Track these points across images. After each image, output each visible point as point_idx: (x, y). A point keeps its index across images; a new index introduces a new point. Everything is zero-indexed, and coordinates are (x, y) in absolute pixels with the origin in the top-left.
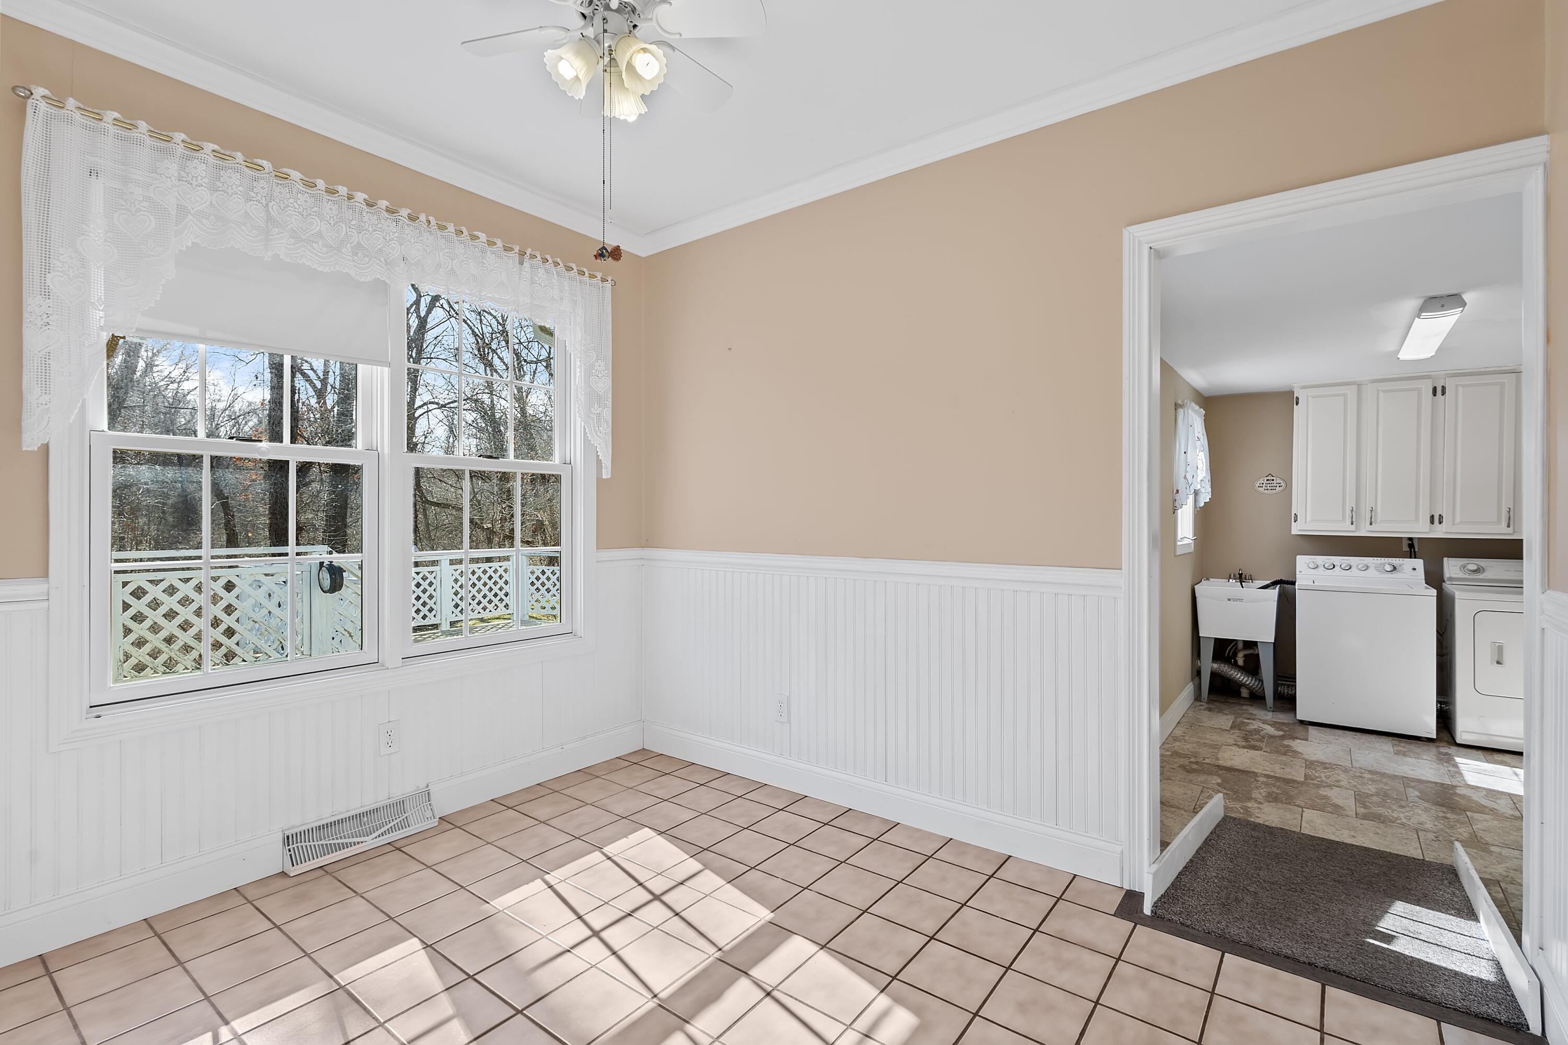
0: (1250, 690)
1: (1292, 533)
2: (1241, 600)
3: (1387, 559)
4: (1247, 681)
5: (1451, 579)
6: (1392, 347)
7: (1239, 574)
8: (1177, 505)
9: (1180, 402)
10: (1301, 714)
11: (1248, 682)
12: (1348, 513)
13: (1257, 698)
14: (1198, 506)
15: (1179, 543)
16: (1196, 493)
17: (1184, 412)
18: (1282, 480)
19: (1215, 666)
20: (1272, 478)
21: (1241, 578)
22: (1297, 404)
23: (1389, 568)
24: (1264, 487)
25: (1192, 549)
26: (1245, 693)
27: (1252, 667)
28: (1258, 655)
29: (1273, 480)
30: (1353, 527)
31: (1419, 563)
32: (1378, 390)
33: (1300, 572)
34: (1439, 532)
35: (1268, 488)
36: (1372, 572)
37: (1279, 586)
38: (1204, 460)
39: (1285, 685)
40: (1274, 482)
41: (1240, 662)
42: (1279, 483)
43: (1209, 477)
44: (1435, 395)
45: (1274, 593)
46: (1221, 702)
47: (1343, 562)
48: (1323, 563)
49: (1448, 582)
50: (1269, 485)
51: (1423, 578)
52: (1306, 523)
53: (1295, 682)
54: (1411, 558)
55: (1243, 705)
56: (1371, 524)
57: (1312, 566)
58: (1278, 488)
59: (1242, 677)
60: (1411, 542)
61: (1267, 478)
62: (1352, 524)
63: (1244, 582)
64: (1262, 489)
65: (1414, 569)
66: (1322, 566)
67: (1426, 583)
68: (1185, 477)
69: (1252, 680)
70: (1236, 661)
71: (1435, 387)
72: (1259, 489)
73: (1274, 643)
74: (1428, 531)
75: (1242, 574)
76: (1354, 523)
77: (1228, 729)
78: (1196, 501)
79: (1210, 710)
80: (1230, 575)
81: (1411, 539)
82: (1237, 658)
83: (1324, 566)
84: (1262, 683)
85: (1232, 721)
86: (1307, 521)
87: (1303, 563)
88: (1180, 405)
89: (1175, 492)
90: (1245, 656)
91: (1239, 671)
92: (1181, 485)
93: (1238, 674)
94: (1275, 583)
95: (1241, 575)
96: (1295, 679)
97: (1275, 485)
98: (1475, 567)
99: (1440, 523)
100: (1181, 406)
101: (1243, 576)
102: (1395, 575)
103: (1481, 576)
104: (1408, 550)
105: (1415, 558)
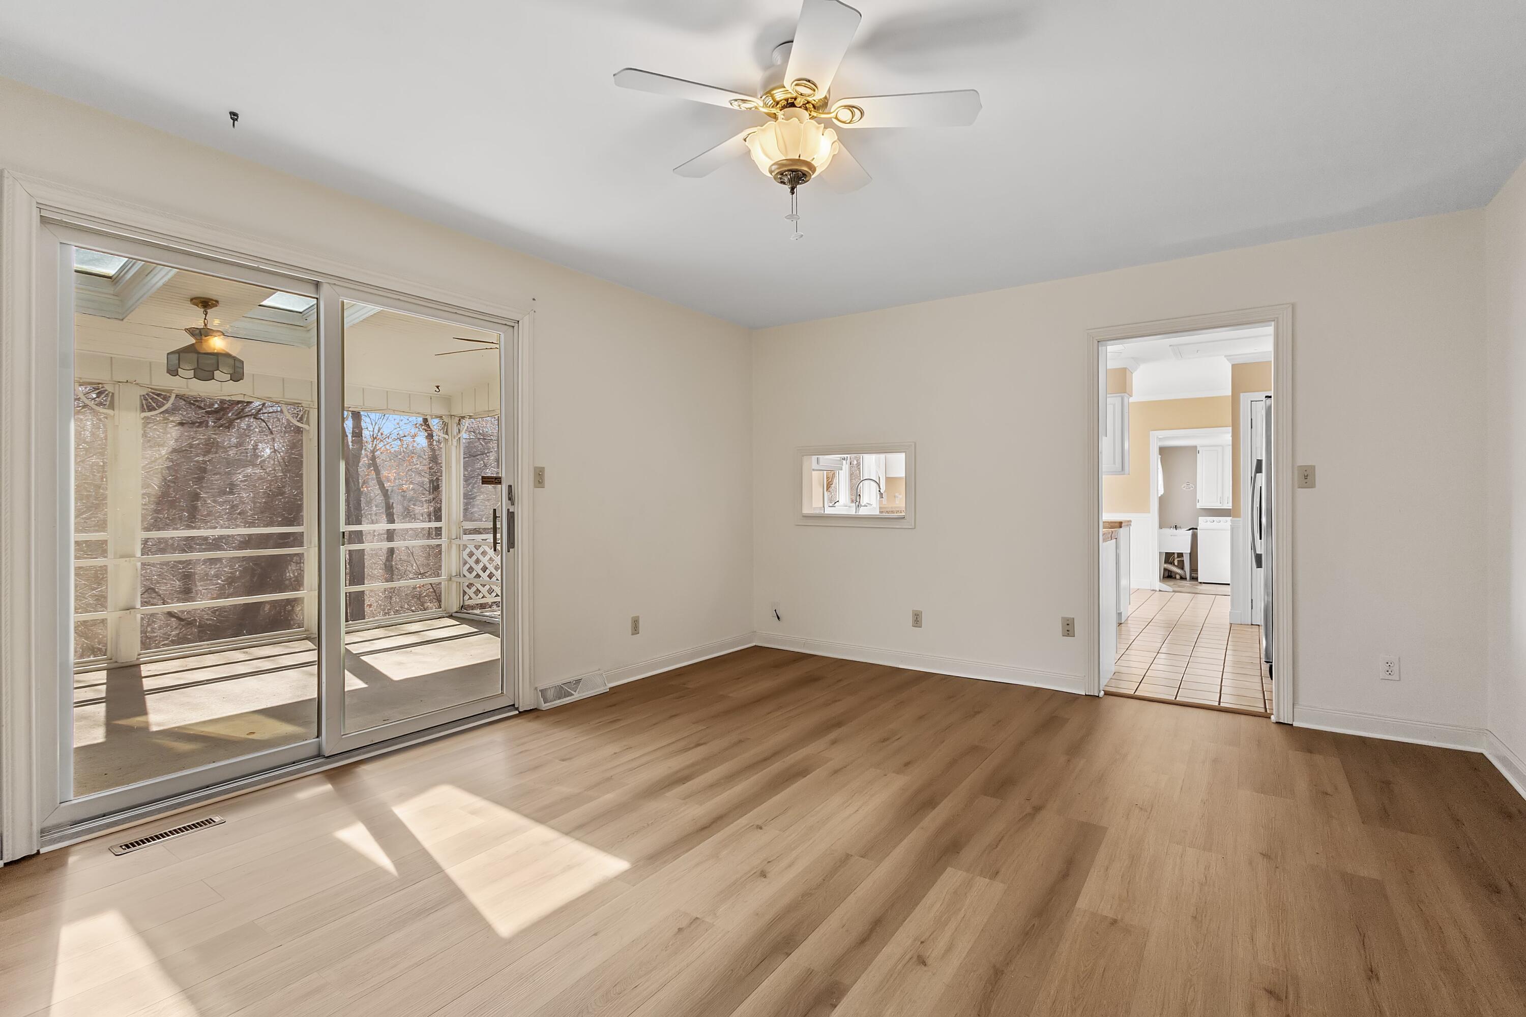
0: (1180, 575)
2: (1176, 536)
10: (1199, 581)
11: (1179, 572)
13: (1183, 578)
18: (1193, 484)
19: (1165, 565)
20: (1189, 484)
21: (1177, 527)
22: (1198, 453)
26: (1178, 577)
27: (1181, 565)
28: (1183, 561)
33: (1200, 524)
39: (1194, 569)
40: (1190, 486)
41: (1176, 564)
45: (1189, 533)
46: (1168, 580)
47: (1214, 519)
48: (1209, 520)
50: (1187, 488)
53: (1197, 574)
55: (1177, 581)
58: (1191, 489)
59: (1177, 569)
61: (1187, 484)
62: (1215, 504)
63: (1177, 529)
64: (1184, 489)
66: (1209, 522)
69: (1180, 570)
70: (1174, 563)
73: (1190, 553)
75: (1177, 525)
77: (1171, 591)
78: (1158, 494)
79: (1164, 584)
80: (1173, 526)
82: (1175, 561)
84: (1185, 573)
85: (1173, 588)
86: (1203, 502)
87: (1201, 520)
90: (1178, 561)
91: (1175, 566)
94: (1190, 529)
96: (1197, 570)
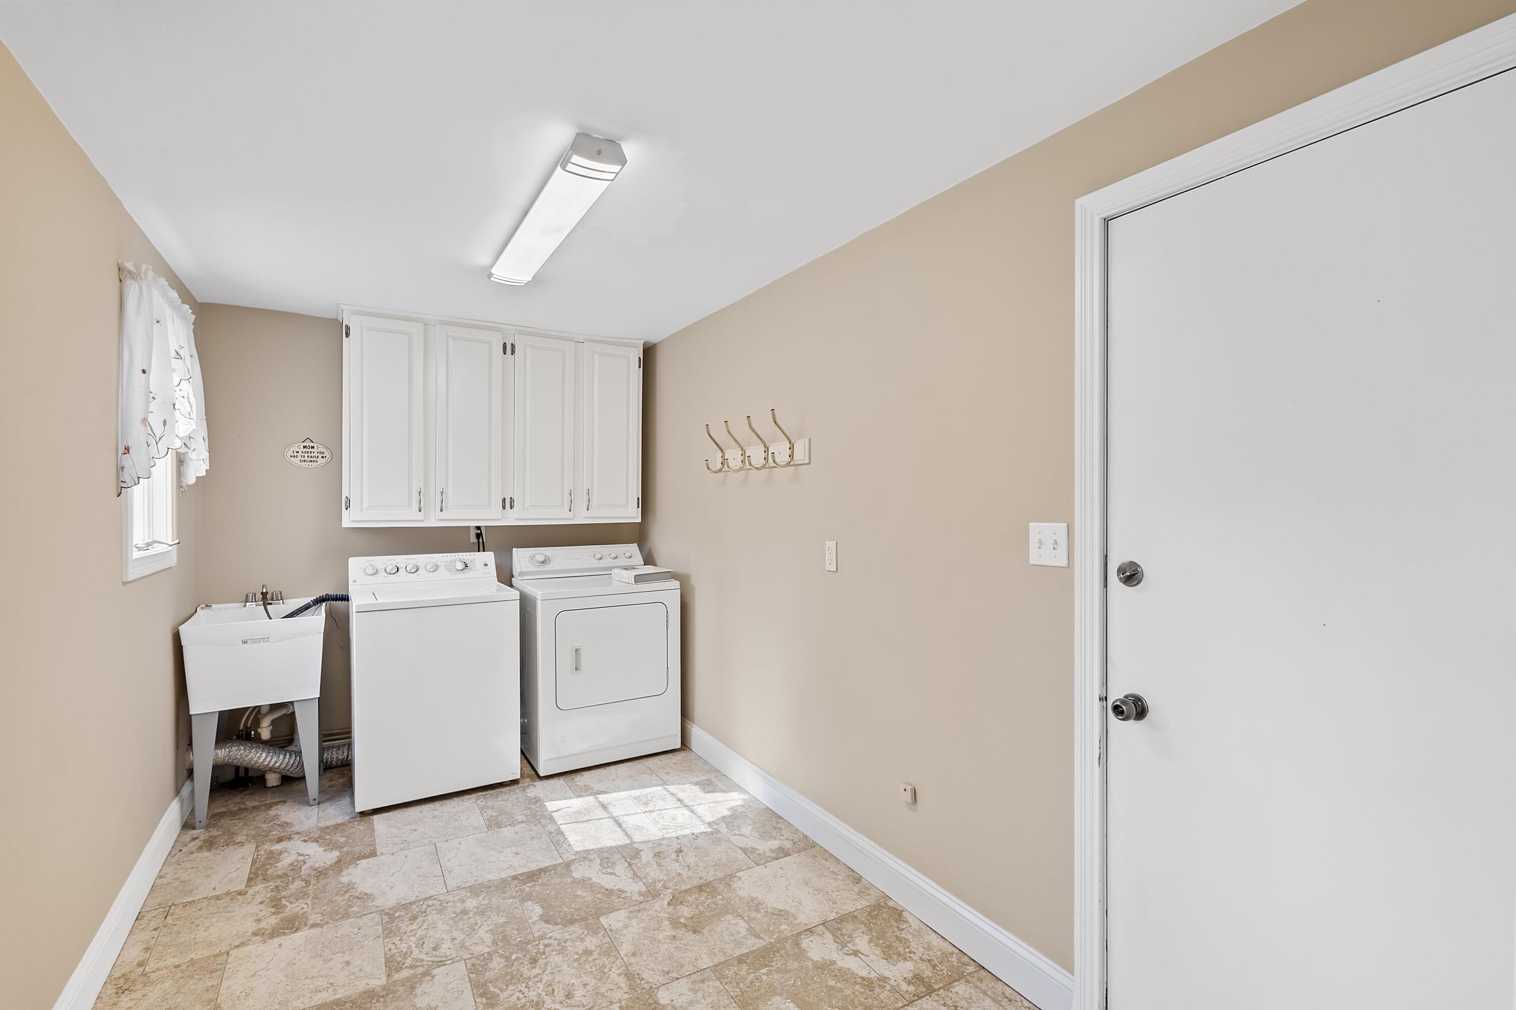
0: (280, 773)
1: (343, 526)
2: (265, 639)
3: (457, 554)
4: (276, 763)
5: (522, 574)
6: (483, 259)
7: (262, 593)
8: (126, 476)
9: (129, 265)
10: (362, 798)
11: (278, 764)
12: (415, 496)
14: (184, 484)
15: (136, 554)
16: (181, 461)
17: (141, 289)
18: (327, 448)
19: (222, 753)
20: (311, 444)
21: (266, 599)
22: (347, 335)
23: (460, 566)
24: (299, 458)
25: (173, 561)
26: (272, 780)
29: (313, 447)
30: (420, 516)
31: (489, 557)
32: (447, 336)
33: (355, 581)
34: (511, 519)
35: (306, 458)
36: (442, 573)
37: (324, 604)
38: (192, 399)
39: (333, 747)
40: (315, 450)
41: (265, 734)
42: (321, 453)
43: (204, 432)
44: (505, 354)
45: (317, 620)
46: (233, 814)
47: (408, 562)
48: (384, 567)
49: (519, 578)
50: (306, 455)
51: (496, 575)
52: (362, 510)
54: (479, 551)
55: (270, 806)
56: (441, 510)
57: (370, 571)
58: (320, 460)
59: (268, 759)
60: (479, 531)
61: (305, 444)
62: (420, 511)
63: (271, 604)
64: (297, 460)
65: (486, 565)
66: (383, 570)
67: (498, 581)
68: (145, 421)
69: (284, 758)
71: (505, 343)
72: (292, 459)
73: (319, 699)
74: (500, 517)
75: (267, 593)
76: (422, 511)
77: (242, 887)
78: (180, 474)
79: (210, 844)
80: (247, 596)
81: (478, 528)
82: (259, 730)
83: (385, 569)
84: (301, 757)
85: (250, 859)
86: (364, 508)
87: (356, 565)
88: (130, 272)
89: (121, 450)
91: (263, 750)
92: (136, 436)
93: (261, 754)
94: (319, 601)
95: (264, 595)
97: (316, 454)
98: (542, 559)
99: (511, 507)
100: (134, 276)
101: (269, 596)
102: (468, 574)
103: (547, 567)
104: (476, 541)
105: (484, 551)
